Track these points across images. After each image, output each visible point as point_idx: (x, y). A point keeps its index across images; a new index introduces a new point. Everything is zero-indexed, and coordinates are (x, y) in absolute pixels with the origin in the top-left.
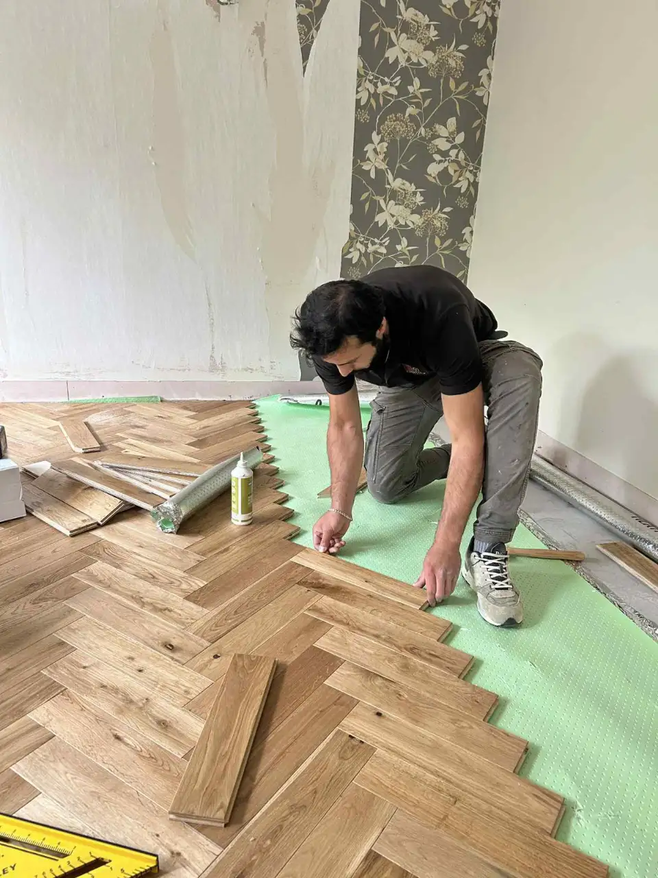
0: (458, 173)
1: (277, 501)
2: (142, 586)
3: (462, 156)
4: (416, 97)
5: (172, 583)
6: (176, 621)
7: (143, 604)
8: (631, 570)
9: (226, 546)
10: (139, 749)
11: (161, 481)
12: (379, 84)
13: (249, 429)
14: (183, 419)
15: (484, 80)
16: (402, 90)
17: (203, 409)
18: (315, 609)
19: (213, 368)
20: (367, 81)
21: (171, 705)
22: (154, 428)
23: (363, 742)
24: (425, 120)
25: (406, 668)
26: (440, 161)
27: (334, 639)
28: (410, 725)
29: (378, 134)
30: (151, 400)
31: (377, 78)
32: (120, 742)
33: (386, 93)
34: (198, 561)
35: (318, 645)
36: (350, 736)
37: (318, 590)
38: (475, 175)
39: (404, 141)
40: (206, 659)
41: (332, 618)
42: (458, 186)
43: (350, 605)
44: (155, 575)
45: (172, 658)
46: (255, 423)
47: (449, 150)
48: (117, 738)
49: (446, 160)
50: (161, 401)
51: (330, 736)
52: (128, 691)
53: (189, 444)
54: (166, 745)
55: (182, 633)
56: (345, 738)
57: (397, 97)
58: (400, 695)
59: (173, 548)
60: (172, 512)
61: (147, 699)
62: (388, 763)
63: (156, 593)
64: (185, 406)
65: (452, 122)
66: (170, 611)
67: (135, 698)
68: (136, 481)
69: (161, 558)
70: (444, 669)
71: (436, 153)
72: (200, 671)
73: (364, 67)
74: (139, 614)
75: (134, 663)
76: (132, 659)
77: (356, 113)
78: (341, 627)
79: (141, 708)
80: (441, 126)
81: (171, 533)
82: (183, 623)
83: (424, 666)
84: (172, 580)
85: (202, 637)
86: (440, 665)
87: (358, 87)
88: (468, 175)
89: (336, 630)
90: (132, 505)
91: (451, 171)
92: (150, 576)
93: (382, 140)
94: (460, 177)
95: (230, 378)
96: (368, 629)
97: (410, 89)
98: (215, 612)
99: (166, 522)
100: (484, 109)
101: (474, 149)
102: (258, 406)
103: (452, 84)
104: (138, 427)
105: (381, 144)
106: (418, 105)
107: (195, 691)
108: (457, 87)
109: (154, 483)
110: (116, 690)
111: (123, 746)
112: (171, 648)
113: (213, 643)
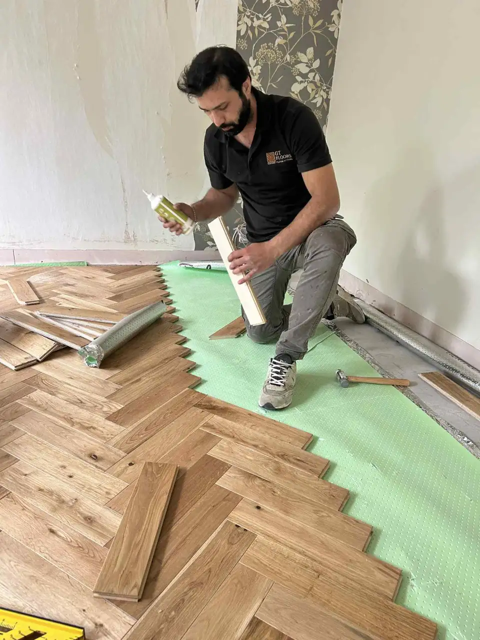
0: (314, 91)
1: (178, 342)
2: (73, 409)
3: (317, 77)
4: (283, 30)
5: (96, 406)
6: (99, 436)
7: (73, 424)
8: (444, 393)
9: (138, 378)
10: (70, 541)
11: (87, 327)
12: (255, 19)
13: (156, 287)
14: (105, 279)
15: (335, 18)
16: (273, 24)
17: (119, 272)
18: (207, 426)
19: (127, 240)
20: (246, 16)
21: (95, 504)
22: (82, 286)
23: (246, 530)
24: (291, 48)
25: (278, 471)
26: (301, 82)
27: (222, 448)
28: (283, 516)
29: (254, 59)
30: (79, 265)
31: (253, 14)
32: (54, 535)
33: (260, 26)
34: (117, 389)
35: (210, 453)
36: (236, 525)
37: (210, 410)
38: (328, 93)
39: (274, 65)
40: (123, 466)
41: (221, 432)
42: (314, 101)
43: (235, 422)
44: (83, 401)
45: (96, 466)
46: (160, 283)
47: (307, 74)
48: (52, 531)
49: (305, 81)
50: (87, 265)
51: (221, 526)
52: (62, 494)
53: (110, 299)
54: (91, 536)
55: (104, 446)
56: (232, 527)
57: (268, 30)
58: (274, 492)
59: (97, 379)
60: (96, 352)
61: (75, 499)
62: (266, 546)
63: (84, 415)
64: (106, 269)
65: (310, 50)
66: (94, 428)
67: (67, 499)
68: (67, 327)
69: (87, 386)
70: (308, 471)
71: (298, 75)
72: (118, 476)
73: (243, 5)
74: (69, 431)
75: (65, 470)
76: (64, 467)
77: (237, 42)
78: (229, 439)
79: (71, 507)
80: (302, 54)
81: (95, 367)
82: (104, 438)
83: (291, 468)
84: (95, 404)
85: (120, 449)
86: (304, 468)
87: (238, 21)
88: (322, 93)
89: (225, 442)
90: (64, 345)
91: (309, 90)
92: (80, 402)
93: (257, 64)
94: (316, 94)
95: (141, 247)
96: (248, 441)
97: (279, 24)
98: (130, 429)
99: (90, 359)
100: (335, 41)
101: (326, 73)
102: (162, 270)
103: (311, 21)
104: (69, 285)
105: (256, 67)
106: (285, 37)
107: (114, 492)
108: (315, 23)
109: (81, 328)
110: (51, 493)
111: (57, 539)
112: (95, 457)
113: (128, 454)
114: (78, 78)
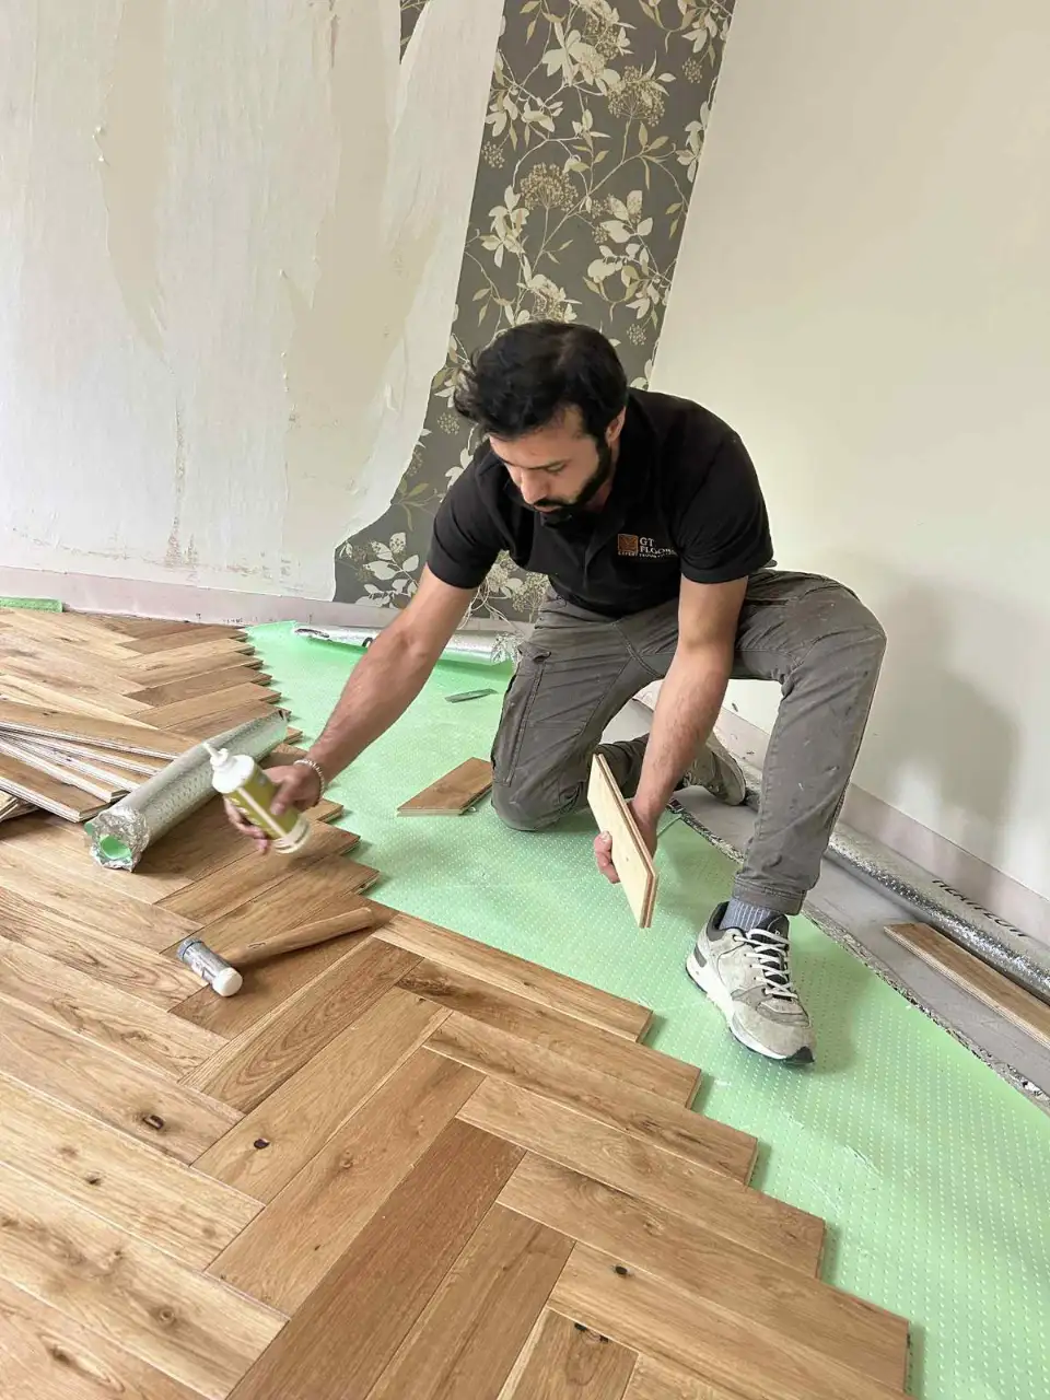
0: (635, 285)
1: (327, 816)
2: (79, 984)
3: (644, 257)
4: (583, 142)
5: (137, 976)
6: (157, 1061)
7: (80, 1024)
9: (239, 903)
10: (118, 1387)
11: (92, 761)
12: (527, 107)
13: (243, 678)
14: (113, 647)
15: (692, 140)
16: (563, 126)
17: (149, 634)
18: (441, 1039)
19: (172, 560)
20: (507, 96)
21: (177, 1269)
22: (55, 659)
23: (607, 1340)
24: (595, 184)
25: (643, 1165)
26: (610, 260)
27: (491, 1103)
28: (687, 1294)
29: (515, 193)
30: (41, 607)
31: (524, 96)
32: (66, 1368)
33: (535, 125)
34: (188, 931)
35: (463, 1116)
36: (577, 1326)
37: (442, 999)
38: (662, 295)
39: (556, 213)
40: (241, 1150)
41: (477, 1058)
42: (633, 305)
43: (508, 1030)
44: (100, 959)
45: (165, 1151)
46: (254, 668)
47: (626, 244)
48: (61, 1358)
49: (619, 259)
50: (64, 611)
51: (537, 1329)
52: (73, 1235)
53: (132, 696)
54: (177, 1370)
55: (178, 1090)
56: (569, 1331)
57: (554, 136)
58: (649, 1225)
59: (132, 900)
60: (131, 831)
61: (118, 1253)
62: (667, 1386)
63: (104, 998)
64: (115, 624)
65: (636, 197)
66: (144, 1038)
67: (92, 1251)
68: (35, 757)
69: (108, 922)
70: (715, 1167)
71: (605, 244)
72: (230, 1178)
73: (505, 71)
74: (69, 1042)
75: (75, 1162)
76: (69, 1152)
77: (482, 148)
78: (502, 1078)
79: (107, 1276)
80: (619, 202)
81: (121, 868)
82: (175, 1068)
83: (675, 1160)
84: (136, 969)
85: (223, 1098)
86: (705, 1159)
87: (490, 104)
88: (651, 290)
89: (493, 1083)
90: (31, 806)
91: (625, 280)
92: (89, 960)
93: (521, 204)
94: (637, 291)
95: (203, 580)
96: (555, 1084)
97: (576, 125)
98: (241, 1041)
99: (111, 845)
100: (688, 188)
101: (664, 248)
102: (252, 639)
103: (643, 136)
104: (24, 654)
105: (517, 211)
106: (585, 158)
107: (227, 1225)
108: (649, 143)
109: (76, 763)
110: (39, 1232)
111: (75, 1378)
112: (158, 1124)
113: (247, 1113)
114: (101, 159)
